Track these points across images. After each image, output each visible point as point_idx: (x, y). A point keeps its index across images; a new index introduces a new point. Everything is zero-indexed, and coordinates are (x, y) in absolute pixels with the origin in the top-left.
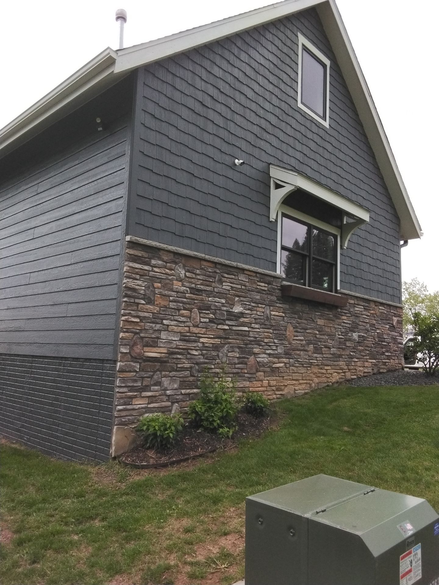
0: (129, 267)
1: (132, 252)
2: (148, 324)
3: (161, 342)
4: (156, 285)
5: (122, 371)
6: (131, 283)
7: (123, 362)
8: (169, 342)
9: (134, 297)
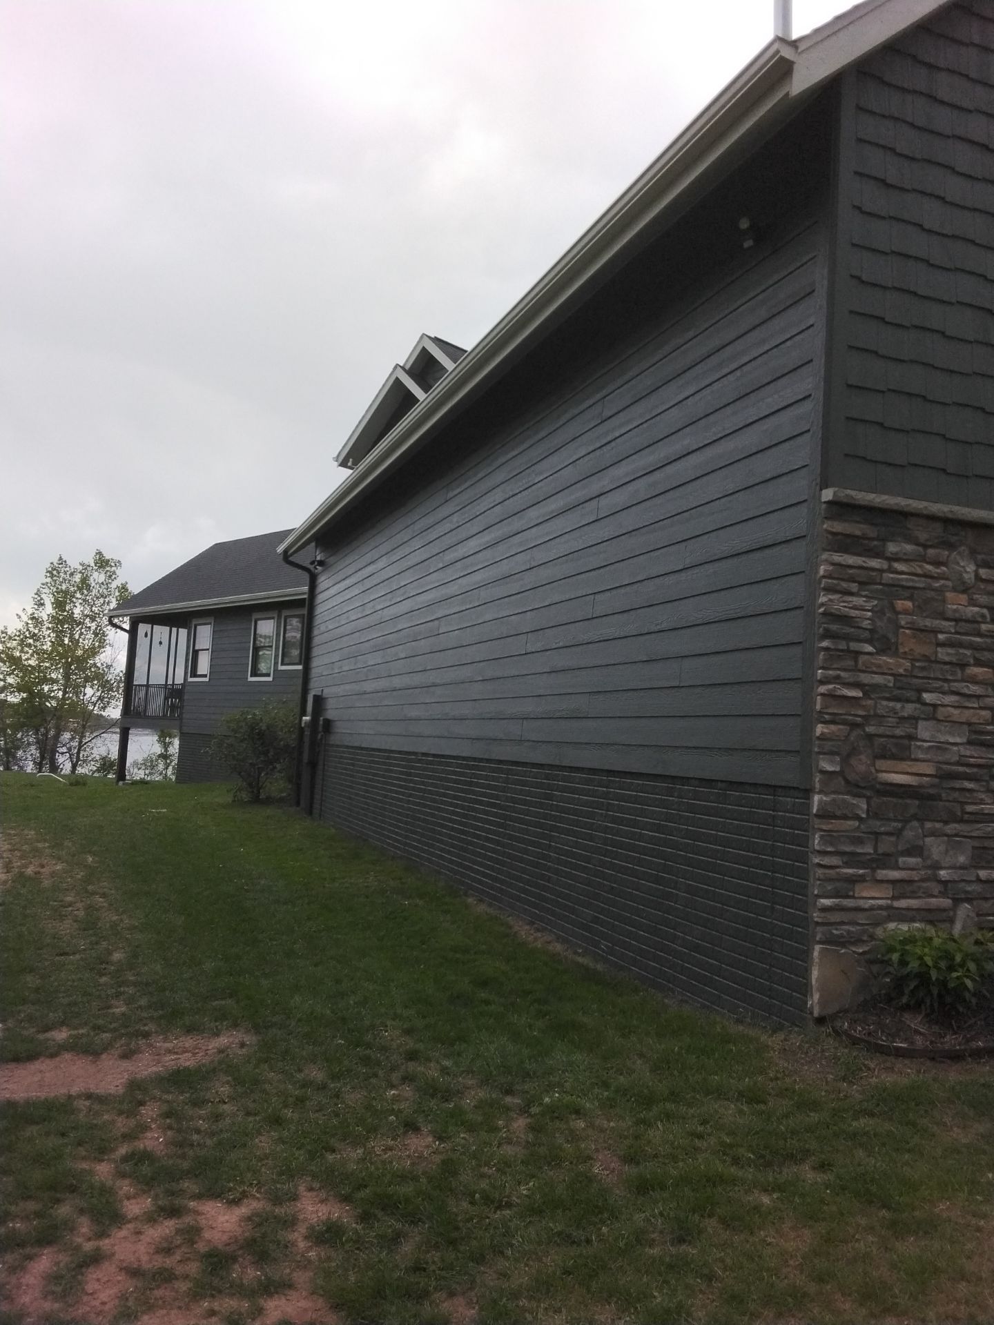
0: (833, 564)
1: (838, 527)
2: (885, 703)
3: (919, 747)
4: (901, 604)
5: (824, 815)
6: (840, 605)
7: (826, 794)
8: (938, 748)
9: (847, 638)
